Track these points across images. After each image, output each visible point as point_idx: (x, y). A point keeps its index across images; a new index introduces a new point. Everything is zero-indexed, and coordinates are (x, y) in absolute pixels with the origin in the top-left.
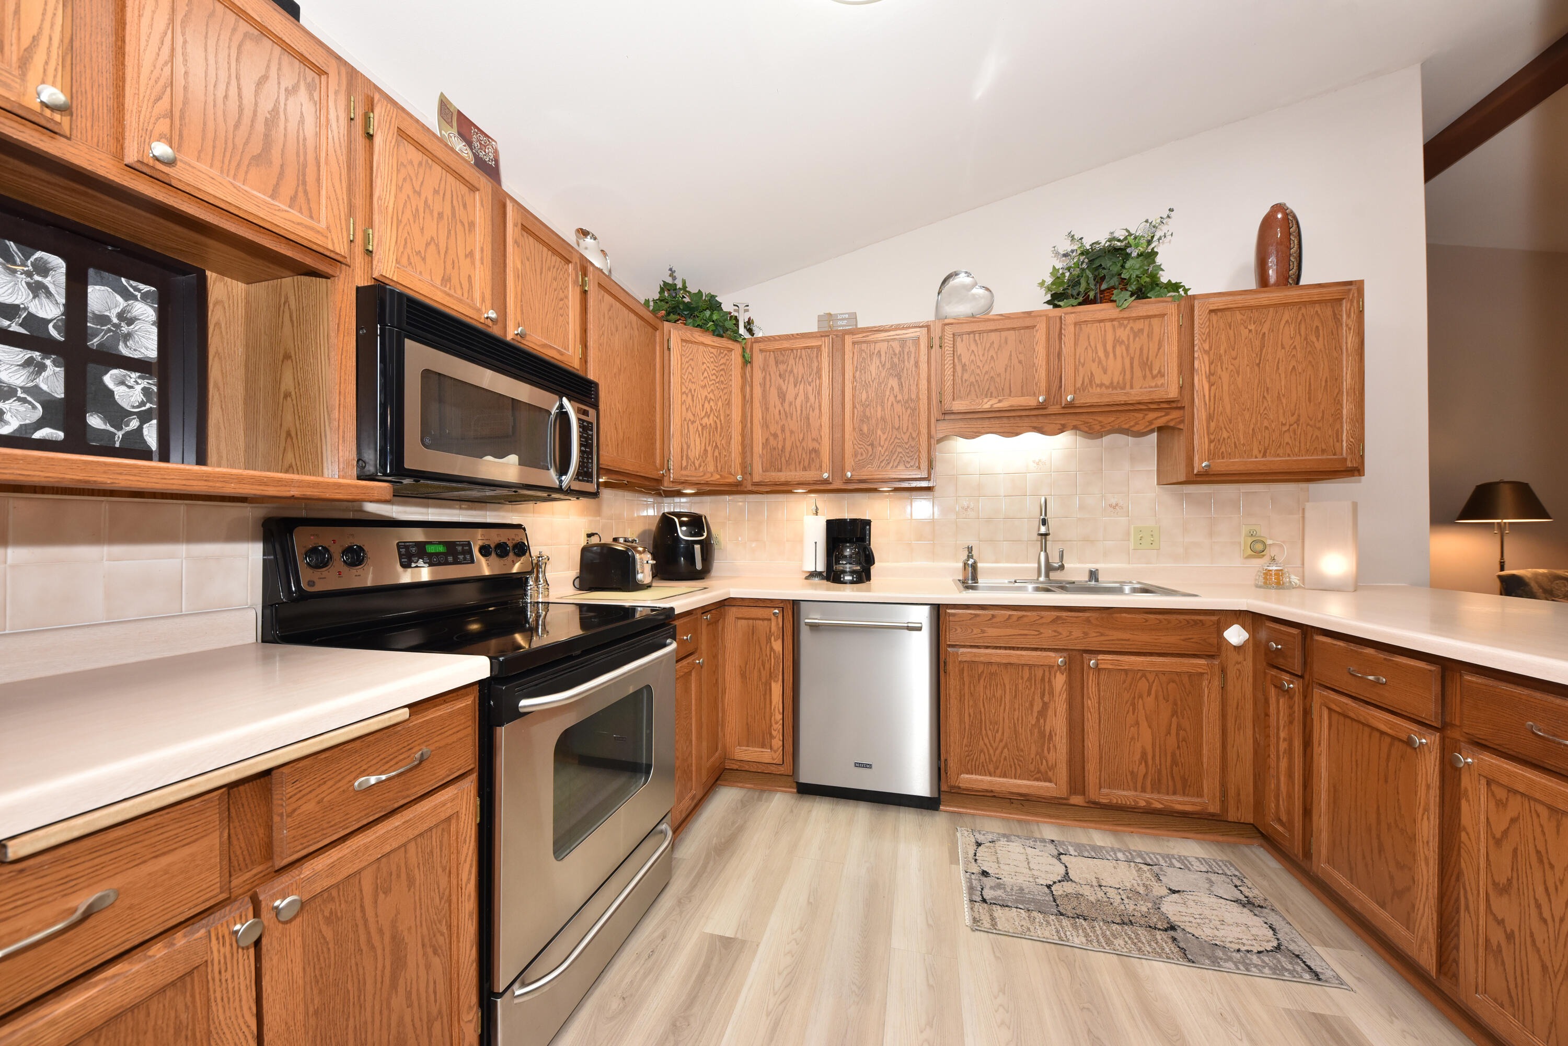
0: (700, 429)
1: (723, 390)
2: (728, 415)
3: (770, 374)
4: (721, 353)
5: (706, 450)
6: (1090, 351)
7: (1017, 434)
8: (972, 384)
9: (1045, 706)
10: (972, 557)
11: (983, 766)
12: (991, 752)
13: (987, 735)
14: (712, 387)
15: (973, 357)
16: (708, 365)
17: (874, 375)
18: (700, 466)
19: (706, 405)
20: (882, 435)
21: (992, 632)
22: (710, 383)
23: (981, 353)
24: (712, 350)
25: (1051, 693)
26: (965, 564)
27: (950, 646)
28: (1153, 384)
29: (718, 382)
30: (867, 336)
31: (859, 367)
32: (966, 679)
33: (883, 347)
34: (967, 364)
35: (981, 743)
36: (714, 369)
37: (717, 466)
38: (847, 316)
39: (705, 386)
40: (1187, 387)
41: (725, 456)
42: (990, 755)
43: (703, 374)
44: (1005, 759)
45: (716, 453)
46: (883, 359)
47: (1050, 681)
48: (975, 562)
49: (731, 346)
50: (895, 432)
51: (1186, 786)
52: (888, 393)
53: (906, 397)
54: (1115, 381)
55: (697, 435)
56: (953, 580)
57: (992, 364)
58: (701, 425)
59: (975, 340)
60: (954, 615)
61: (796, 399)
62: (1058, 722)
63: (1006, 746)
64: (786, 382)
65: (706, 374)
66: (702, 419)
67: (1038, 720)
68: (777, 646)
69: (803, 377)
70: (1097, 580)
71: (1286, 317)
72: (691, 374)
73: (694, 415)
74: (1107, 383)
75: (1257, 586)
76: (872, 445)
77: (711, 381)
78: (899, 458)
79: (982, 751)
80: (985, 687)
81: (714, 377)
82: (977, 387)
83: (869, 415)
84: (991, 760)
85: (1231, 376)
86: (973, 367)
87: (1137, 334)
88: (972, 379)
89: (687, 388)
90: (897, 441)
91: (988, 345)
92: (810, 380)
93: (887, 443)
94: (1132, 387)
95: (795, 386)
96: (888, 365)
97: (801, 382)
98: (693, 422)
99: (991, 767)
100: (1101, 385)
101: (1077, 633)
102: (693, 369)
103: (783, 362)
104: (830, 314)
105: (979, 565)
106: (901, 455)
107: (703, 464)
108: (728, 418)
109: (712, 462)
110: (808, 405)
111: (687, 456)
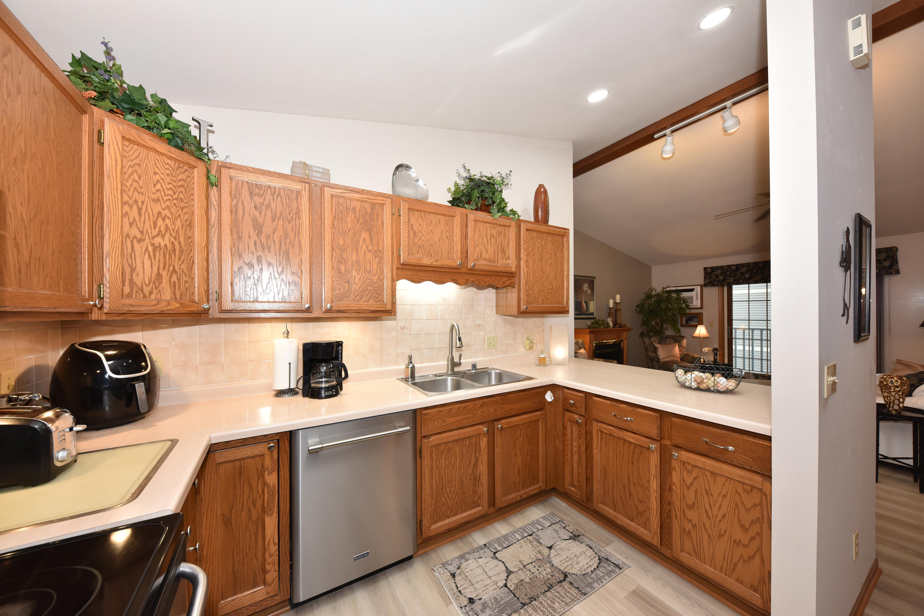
0: (150, 249)
1: (182, 209)
2: (190, 238)
3: (242, 203)
4: (179, 167)
5: (159, 275)
6: (480, 238)
7: (444, 283)
8: (419, 246)
9: (477, 459)
10: (411, 363)
11: (444, 514)
12: (449, 502)
13: (446, 492)
14: (168, 203)
15: (420, 227)
16: (162, 176)
17: (349, 226)
18: (151, 293)
19: (160, 222)
20: (356, 275)
21: (450, 420)
22: (165, 198)
23: (425, 227)
24: (168, 161)
25: (480, 451)
26: (407, 368)
27: (423, 438)
28: (506, 263)
29: (177, 199)
30: (345, 193)
31: (337, 216)
32: (434, 458)
33: (357, 205)
34: (417, 232)
35: (443, 498)
36: (170, 183)
37: (175, 294)
38: (321, 170)
39: (158, 200)
40: (518, 266)
41: (186, 282)
42: (448, 504)
43: (155, 185)
44: (456, 503)
45: (174, 278)
46: (357, 215)
47: (479, 444)
48: (413, 366)
49: (193, 163)
50: (367, 275)
51: (534, 479)
52: (361, 243)
53: (375, 248)
54: (491, 258)
55: (147, 256)
57: (431, 236)
58: (153, 245)
59: (421, 217)
60: (426, 414)
61: (274, 233)
62: (483, 468)
63: (457, 494)
64: (263, 215)
65: (158, 187)
66: (153, 238)
67: (473, 469)
68: (272, 479)
69: (281, 214)
70: (476, 369)
71: (549, 239)
72: (137, 182)
73: (142, 232)
74: (488, 259)
75: (537, 365)
76: (348, 282)
77: (165, 195)
78: (370, 294)
79: (443, 504)
80: (445, 459)
81: (171, 192)
82: (423, 249)
83: (346, 258)
84: (448, 508)
85: (533, 264)
86: (420, 235)
87: (500, 233)
88: (420, 243)
89: (131, 198)
90: (368, 281)
91: (429, 222)
92: (289, 218)
93: (360, 282)
94: (498, 263)
95: (273, 220)
96: (361, 221)
97: (280, 218)
98: (140, 241)
99: (449, 513)
100: (485, 259)
101: (492, 410)
102: (140, 177)
103: (259, 195)
104: (305, 164)
106: (371, 292)
107: (155, 291)
108: (190, 239)
109: (169, 288)
110: (288, 241)
111: (131, 281)
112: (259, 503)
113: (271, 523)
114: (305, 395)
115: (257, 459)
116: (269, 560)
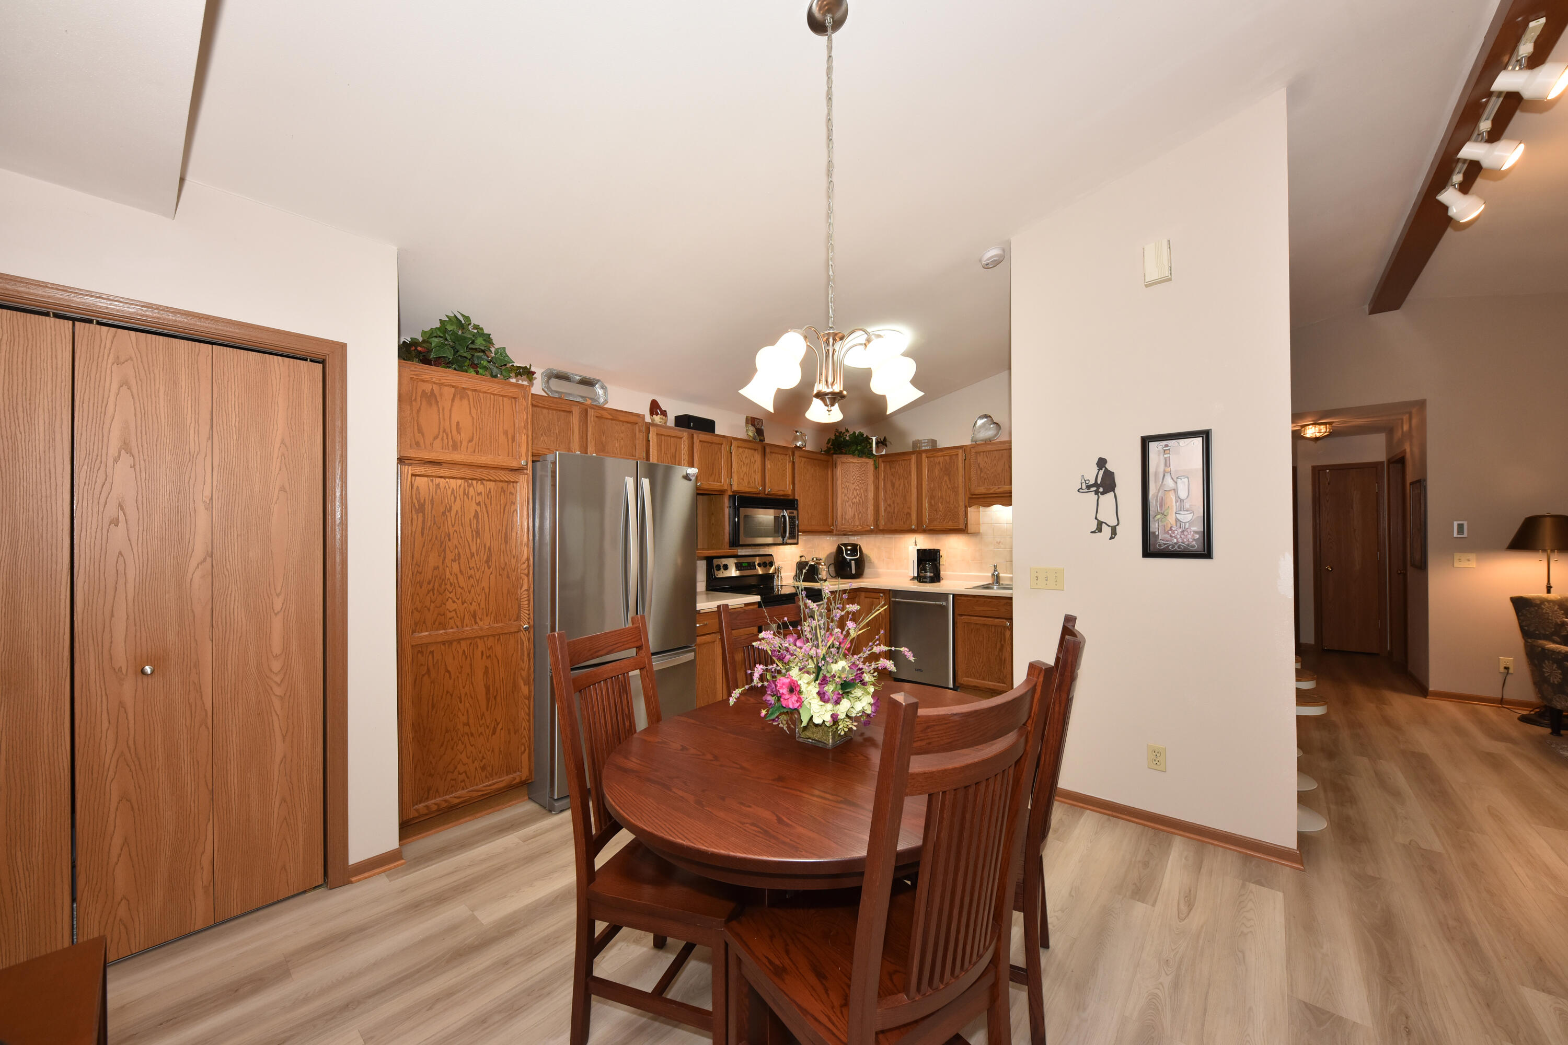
1: (863, 484)
2: (867, 497)
3: (887, 474)
4: (863, 465)
5: (854, 515)
8: (985, 479)
9: (1002, 646)
10: (996, 571)
11: (974, 675)
12: (978, 667)
13: (976, 660)
14: (858, 483)
15: (985, 464)
16: (856, 472)
17: (937, 474)
18: (851, 523)
20: (941, 506)
21: (977, 608)
23: (989, 463)
24: (858, 465)
25: (1004, 639)
26: (993, 575)
27: (958, 615)
29: (861, 480)
30: (933, 454)
31: (930, 470)
32: (966, 631)
33: (941, 459)
34: (983, 468)
36: (859, 474)
37: (860, 522)
38: (927, 441)
39: (854, 482)
41: (865, 517)
42: (977, 669)
43: (854, 478)
44: (984, 671)
45: (860, 516)
46: (943, 464)
47: (1004, 634)
48: (999, 574)
49: (867, 461)
52: (945, 484)
53: (953, 486)
55: (850, 507)
56: (982, 583)
57: (995, 468)
59: (987, 455)
60: (960, 599)
61: (900, 486)
62: (1007, 655)
63: (984, 665)
66: (853, 499)
69: (903, 475)
72: (847, 478)
73: (849, 498)
76: (936, 510)
77: (857, 481)
78: (949, 518)
79: (973, 667)
81: (859, 478)
84: (978, 672)
88: (985, 476)
89: (845, 485)
91: (993, 458)
92: (907, 476)
95: (900, 479)
97: (902, 477)
98: (848, 502)
99: (978, 675)
102: (847, 476)
103: (894, 467)
104: (918, 440)
105: (1001, 575)
107: (854, 519)
111: (845, 518)
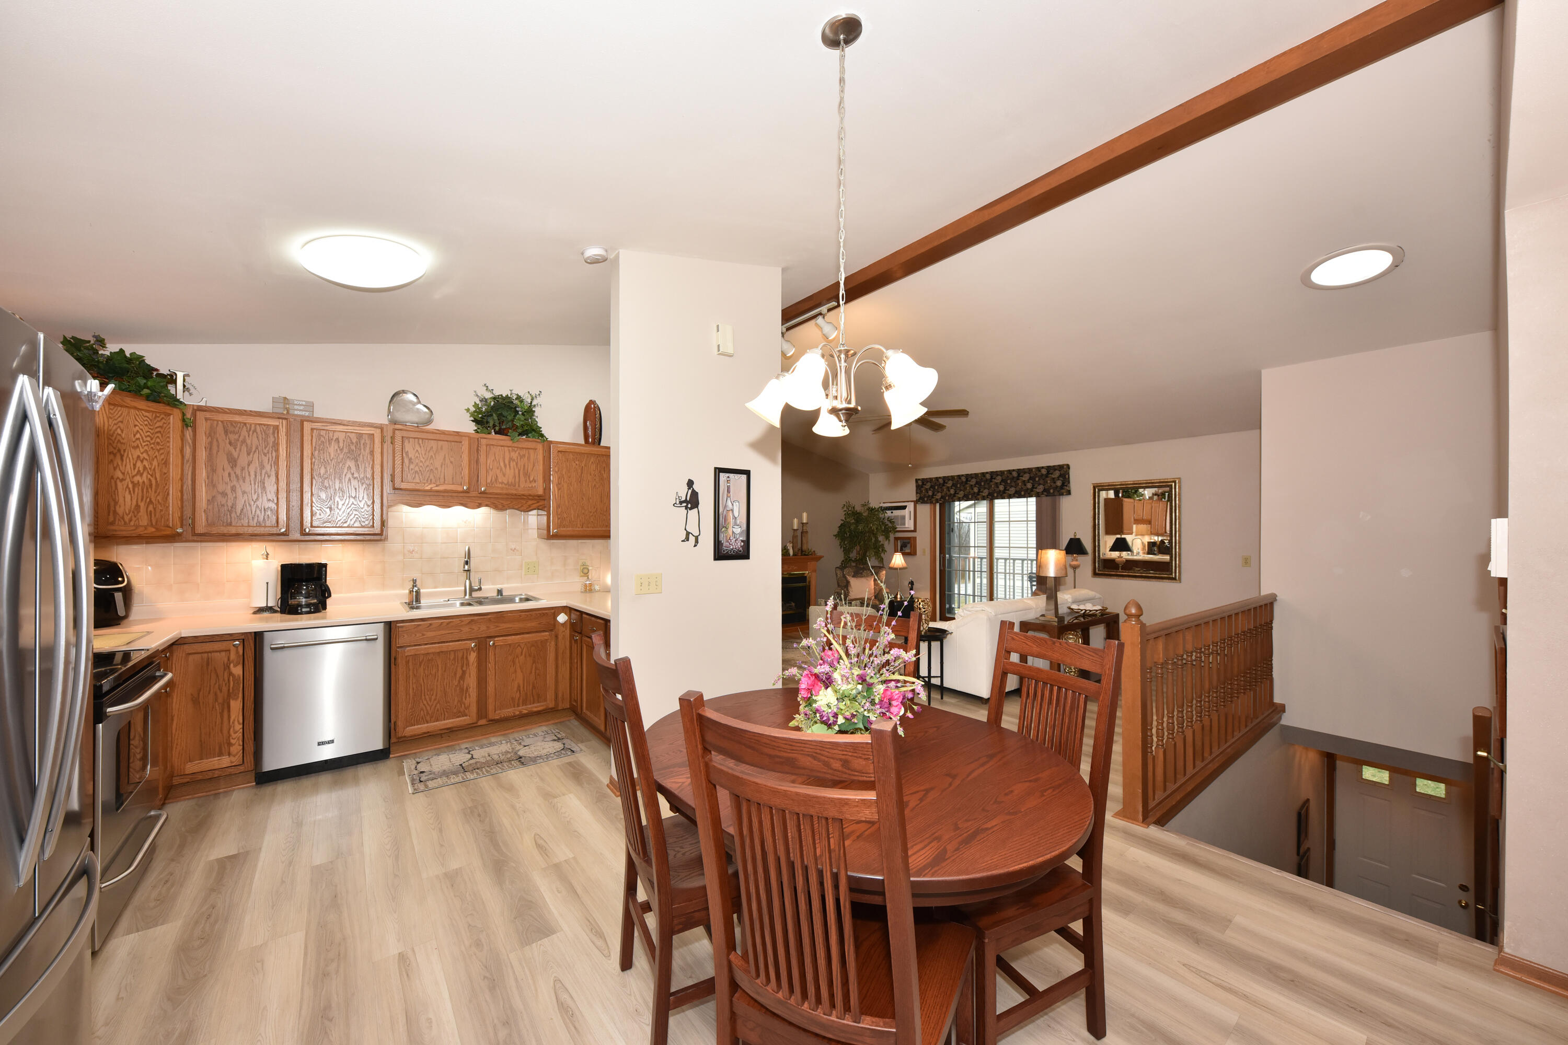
0: (130, 486)
1: (159, 451)
2: (165, 474)
3: (217, 440)
4: (156, 417)
5: (138, 506)
6: (495, 463)
7: (449, 507)
8: (416, 472)
9: (464, 673)
10: (416, 586)
11: (422, 718)
12: (428, 708)
13: (425, 699)
14: (146, 448)
15: (417, 453)
16: (141, 427)
17: (332, 456)
18: (130, 520)
19: (139, 464)
20: (339, 500)
21: (430, 634)
22: (144, 444)
23: (423, 453)
24: (147, 414)
25: (468, 664)
26: (411, 592)
27: (399, 647)
28: (530, 486)
29: (154, 443)
30: (327, 426)
31: (317, 447)
32: (411, 667)
33: (342, 436)
34: (413, 458)
35: (421, 705)
36: (148, 432)
37: (151, 520)
38: (304, 403)
39: (138, 446)
40: (547, 489)
41: (161, 510)
42: (427, 710)
43: (135, 436)
44: (438, 710)
45: (151, 508)
46: (341, 445)
47: (467, 658)
48: (419, 589)
49: (169, 412)
50: (352, 500)
51: (539, 698)
52: (345, 471)
53: (363, 476)
54: (510, 481)
55: (127, 492)
56: (401, 603)
57: (432, 461)
58: (132, 482)
59: (419, 444)
60: (402, 627)
61: (249, 465)
62: (471, 681)
63: (439, 702)
64: (237, 449)
65: (138, 436)
66: (133, 477)
67: (459, 682)
68: (237, 671)
69: (257, 448)
70: (502, 595)
71: (592, 460)
72: (120, 435)
73: (123, 474)
74: (506, 482)
75: (577, 593)
76: (331, 508)
77: (144, 442)
78: (354, 519)
79: (422, 709)
80: (424, 669)
81: (149, 439)
82: (420, 474)
83: (327, 485)
84: (428, 713)
85: (568, 486)
86: (417, 461)
87: (522, 457)
88: (417, 469)
89: (115, 448)
90: (353, 506)
91: (428, 449)
92: (266, 451)
93: (344, 507)
94: (519, 486)
95: (248, 454)
96: (345, 450)
97: (255, 451)
98: (122, 480)
99: (428, 718)
100: (502, 483)
101: (483, 628)
102: (122, 431)
103: (234, 432)
104: (285, 398)
105: (422, 591)
106: (357, 516)
107: (134, 519)
108: (165, 476)
109: (146, 517)
110: (264, 472)
111: (115, 512)
112: (225, 689)
113: (236, 705)
114: (283, 611)
115: (223, 654)
116: (234, 736)
